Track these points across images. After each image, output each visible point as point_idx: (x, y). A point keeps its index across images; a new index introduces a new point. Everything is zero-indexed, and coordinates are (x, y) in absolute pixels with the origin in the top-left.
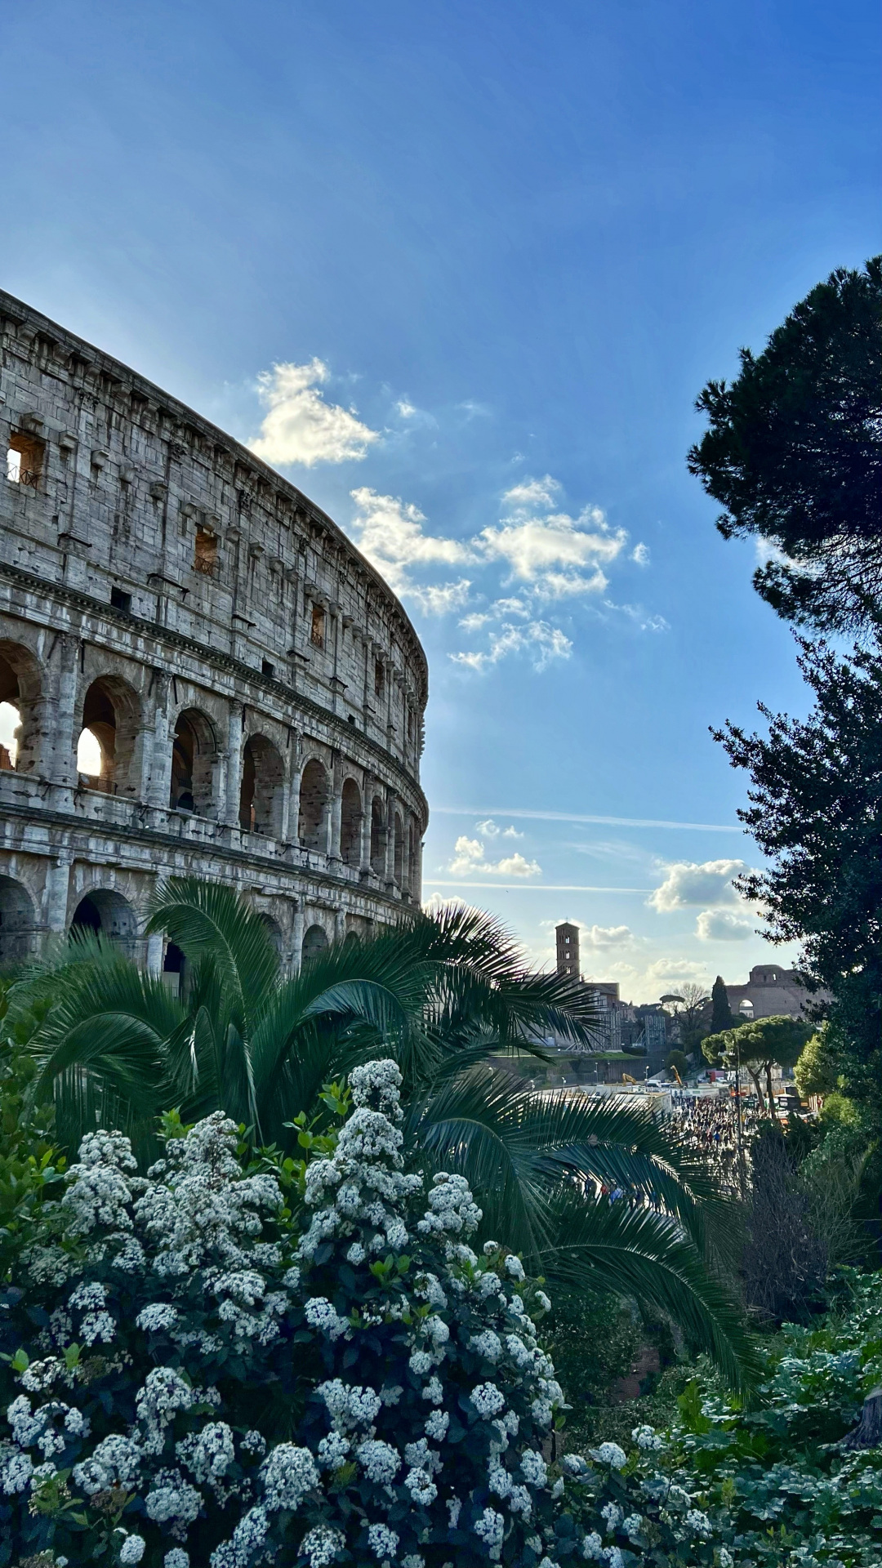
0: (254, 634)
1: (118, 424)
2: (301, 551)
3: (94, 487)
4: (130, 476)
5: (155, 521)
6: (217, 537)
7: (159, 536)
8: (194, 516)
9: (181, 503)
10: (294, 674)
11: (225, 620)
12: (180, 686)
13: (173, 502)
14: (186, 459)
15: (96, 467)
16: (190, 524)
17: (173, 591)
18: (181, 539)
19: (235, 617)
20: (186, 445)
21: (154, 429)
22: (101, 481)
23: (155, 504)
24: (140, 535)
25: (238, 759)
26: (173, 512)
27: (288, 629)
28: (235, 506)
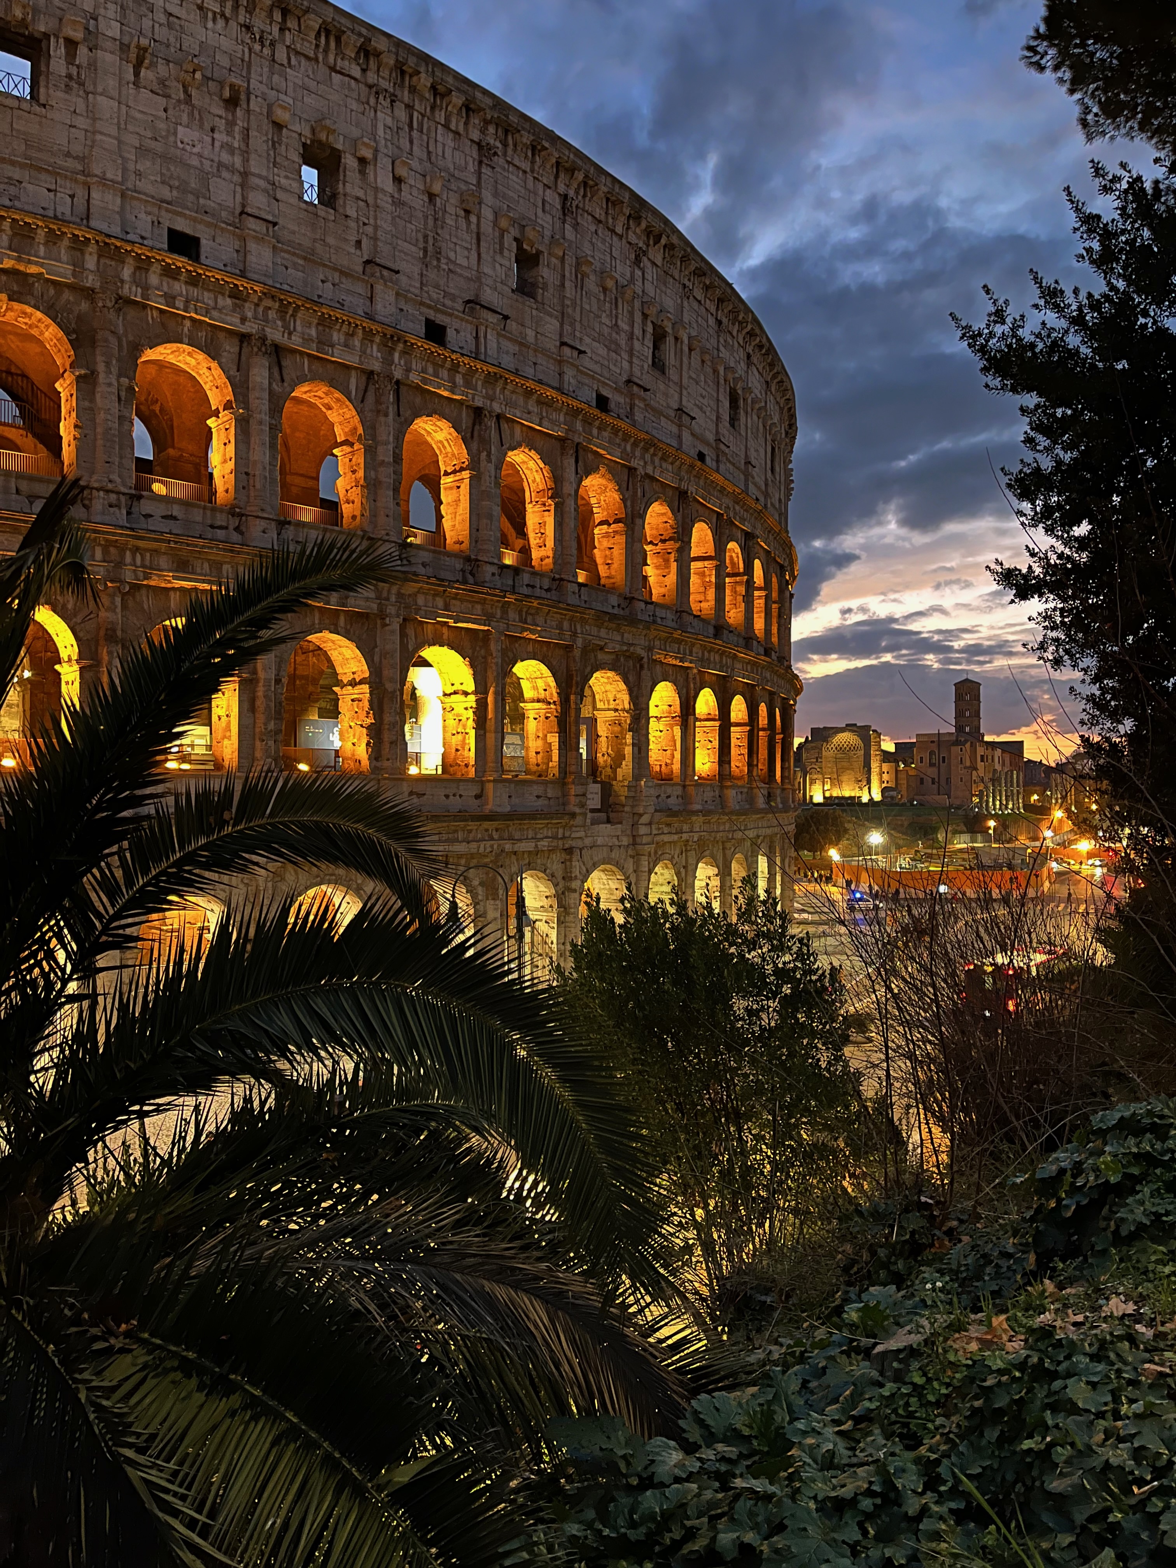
0: (586, 363)
1: (421, 125)
2: (637, 261)
3: (398, 203)
4: (437, 188)
5: (468, 239)
6: (539, 253)
7: (474, 255)
8: (511, 230)
9: (496, 214)
10: (631, 405)
11: (552, 345)
12: (504, 425)
13: (487, 213)
14: (499, 161)
15: (398, 180)
16: (508, 240)
17: (493, 318)
18: (498, 258)
19: (563, 344)
20: (498, 144)
21: (461, 129)
22: (405, 195)
23: (467, 218)
24: (452, 255)
25: (572, 505)
26: (487, 227)
27: (625, 356)
28: (559, 214)
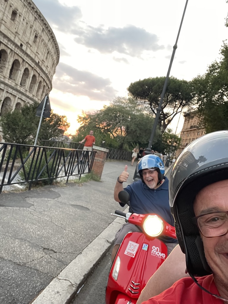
0: (39, 56)
1: (28, 12)
2: (49, 41)
4: (28, 23)
5: (30, 32)
6: (38, 36)
7: (30, 35)
9: (34, 29)
10: (42, 64)
11: (35, 52)
12: (26, 63)
14: (37, 21)
15: (24, 20)
16: (34, 33)
17: (29, 46)
18: (33, 36)
19: (37, 52)
20: (38, 18)
21: (34, 14)
22: (23, 23)
23: (30, 29)
24: (27, 34)
25: (31, 79)
26: (33, 31)
27: (43, 56)
28: (42, 31)
